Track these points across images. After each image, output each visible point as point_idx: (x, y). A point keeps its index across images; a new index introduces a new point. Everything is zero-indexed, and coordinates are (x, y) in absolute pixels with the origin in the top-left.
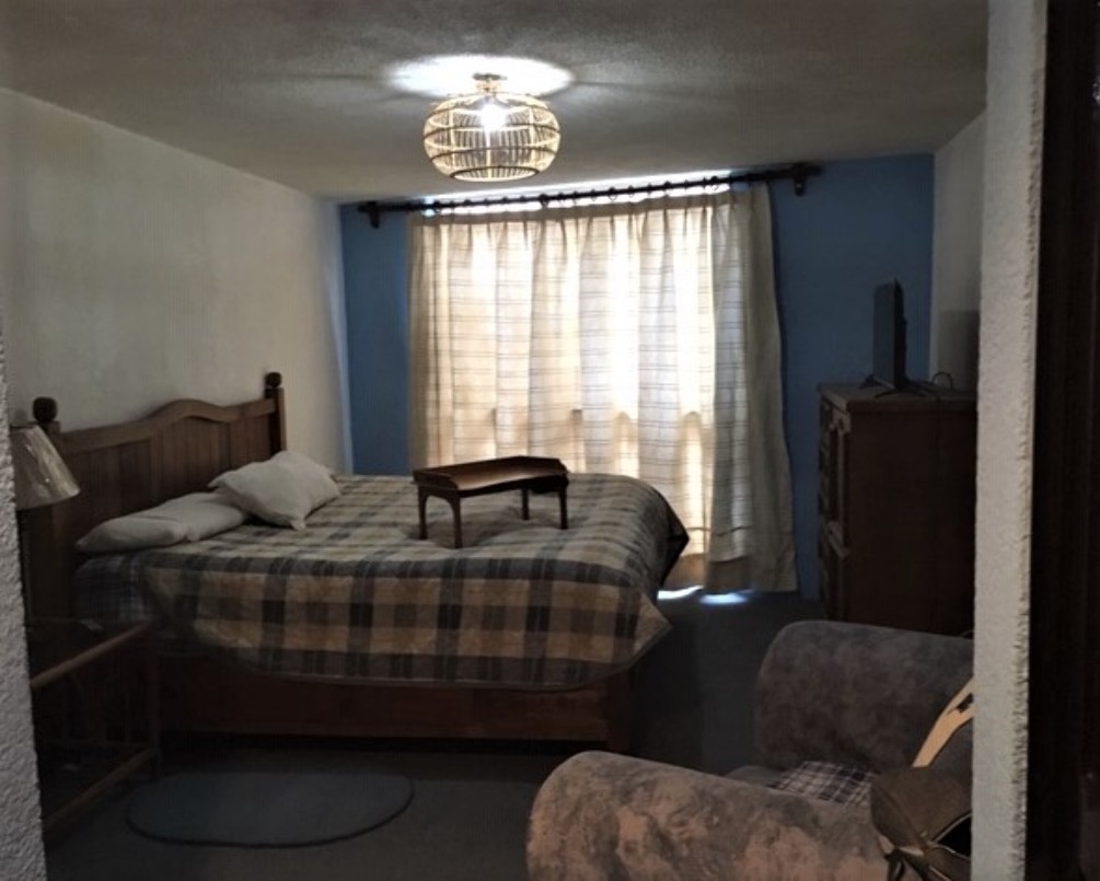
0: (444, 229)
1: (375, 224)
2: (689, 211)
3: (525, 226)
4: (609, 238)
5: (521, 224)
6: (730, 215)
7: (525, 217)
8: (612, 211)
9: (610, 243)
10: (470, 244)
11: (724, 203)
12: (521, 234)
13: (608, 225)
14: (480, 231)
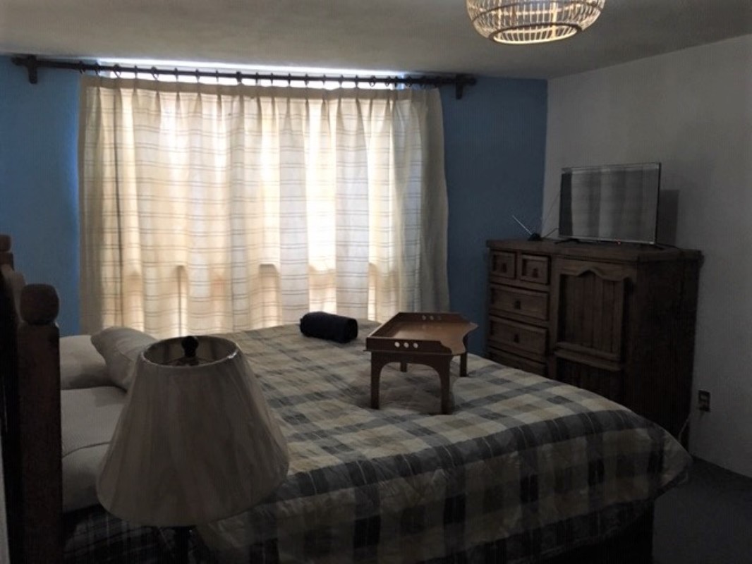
0: (126, 94)
1: (33, 80)
2: (374, 101)
3: (219, 98)
4: (304, 118)
5: (215, 97)
6: (411, 109)
7: (220, 91)
8: (307, 94)
9: (304, 122)
10: (159, 111)
11: (405, 98)
12: (215, 106)
13: (304, 106)
14: (169, 99)
